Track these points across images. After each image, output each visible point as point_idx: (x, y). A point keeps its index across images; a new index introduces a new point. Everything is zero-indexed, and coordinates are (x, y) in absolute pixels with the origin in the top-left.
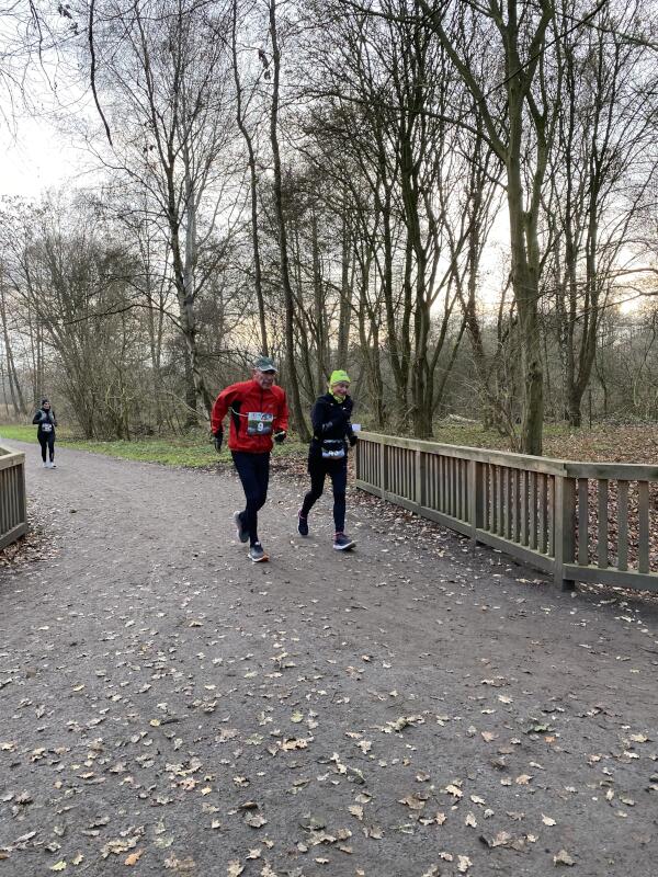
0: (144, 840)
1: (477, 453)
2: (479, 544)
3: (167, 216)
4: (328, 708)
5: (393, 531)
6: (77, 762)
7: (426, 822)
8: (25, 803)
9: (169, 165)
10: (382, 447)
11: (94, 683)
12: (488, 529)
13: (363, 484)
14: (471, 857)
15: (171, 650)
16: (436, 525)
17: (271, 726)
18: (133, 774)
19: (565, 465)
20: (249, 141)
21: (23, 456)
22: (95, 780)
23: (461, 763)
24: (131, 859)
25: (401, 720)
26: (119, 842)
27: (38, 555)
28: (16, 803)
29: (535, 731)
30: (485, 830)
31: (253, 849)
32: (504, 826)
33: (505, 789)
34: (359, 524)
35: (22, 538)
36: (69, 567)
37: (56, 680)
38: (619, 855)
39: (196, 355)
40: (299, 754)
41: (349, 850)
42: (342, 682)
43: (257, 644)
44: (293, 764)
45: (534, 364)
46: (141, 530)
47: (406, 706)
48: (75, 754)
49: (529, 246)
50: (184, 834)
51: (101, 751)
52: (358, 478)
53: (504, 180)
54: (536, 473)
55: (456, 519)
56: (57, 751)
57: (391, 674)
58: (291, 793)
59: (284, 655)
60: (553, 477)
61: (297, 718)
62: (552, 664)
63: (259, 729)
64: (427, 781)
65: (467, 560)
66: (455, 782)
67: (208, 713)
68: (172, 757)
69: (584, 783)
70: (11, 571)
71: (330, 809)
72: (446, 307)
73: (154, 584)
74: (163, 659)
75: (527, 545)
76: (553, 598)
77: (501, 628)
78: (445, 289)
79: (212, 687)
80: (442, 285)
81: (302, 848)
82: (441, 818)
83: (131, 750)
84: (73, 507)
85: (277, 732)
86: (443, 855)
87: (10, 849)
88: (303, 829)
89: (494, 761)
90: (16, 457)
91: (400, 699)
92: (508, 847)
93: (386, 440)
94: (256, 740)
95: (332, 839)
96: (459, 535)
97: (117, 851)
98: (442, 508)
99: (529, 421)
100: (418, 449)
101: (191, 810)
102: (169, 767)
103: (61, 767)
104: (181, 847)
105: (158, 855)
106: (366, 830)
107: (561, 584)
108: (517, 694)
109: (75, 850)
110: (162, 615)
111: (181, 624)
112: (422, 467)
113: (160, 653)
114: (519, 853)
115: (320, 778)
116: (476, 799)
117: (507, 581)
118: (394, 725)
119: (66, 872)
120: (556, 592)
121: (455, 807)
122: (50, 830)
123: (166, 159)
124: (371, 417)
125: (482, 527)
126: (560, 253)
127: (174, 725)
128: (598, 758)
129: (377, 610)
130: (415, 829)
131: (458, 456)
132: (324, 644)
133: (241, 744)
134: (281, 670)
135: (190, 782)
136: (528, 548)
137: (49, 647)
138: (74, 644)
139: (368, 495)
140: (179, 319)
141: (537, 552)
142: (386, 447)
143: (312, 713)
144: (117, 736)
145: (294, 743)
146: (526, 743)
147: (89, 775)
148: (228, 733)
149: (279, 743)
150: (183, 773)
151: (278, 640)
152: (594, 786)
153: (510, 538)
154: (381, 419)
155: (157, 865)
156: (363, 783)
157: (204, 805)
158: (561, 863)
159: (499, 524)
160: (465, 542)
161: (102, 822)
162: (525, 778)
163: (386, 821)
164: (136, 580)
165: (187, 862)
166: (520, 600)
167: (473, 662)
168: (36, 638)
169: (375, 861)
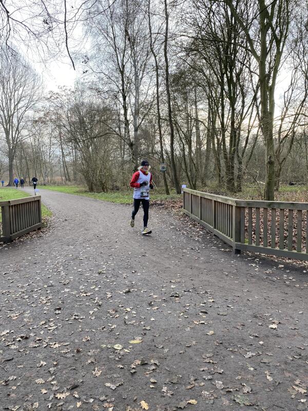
0: (22, 314)
1: (214, 196)
2: (215, 236)
3: (121, 93)
4: (106, 286)
7: (111, 316)
10: (191, 195)
11: (34, 274)
14: (117, 326)
15: (66, 266)
16: (203, 228)
17: (82, 289)
18: (29, 299)
20: (155, 57)
21: (40, 197)
23: (138, 303)
24: (15, 318)
25: (127, 290)
27: (42, 235)
29: (174, 296)
30: (129, 320)
31: (52, 318)
32: (136, 319)
33: (146, 310)
35: (39, 229)
37: (23, 273)
40: (85, 297)
41: (81, 321)
42: (118, 278)
43: (97, 266)
44: (81, 299)
45: (270, 157)
47: (134, 286)
48: (15, 293)
50: (34, 314)
51: (24, 292)
52: (184, 209)
55: (209, 225)
56: (11, 291)
57: (138, 277)
58: (74, 307)
59: (104, 269)
60: (233, 206)
61: (93, 287)
63: (78, 290)
64: (122, 307)
65: (206, 241)
66: (131, 307)
67: (65, 285)
68: (44, 295)
69: (176, 311)
70: (29, 240)
71: (83, 311)
73: (76, 246)
74: (61, 269)
79: (72, 277)
81: (67, 319)
82: (118, 316)
83: (33, 292)
84: (66, 219)
85: (83, 291)
88: (71, 315)
90: (36, 197)
91: (134, 284)
92: (132, 324)
93: (191, 191)
94: (75, 292)
95: (78, 318)
97: (12, 316)
100: (200, 196)
101: (41, 308)
102: (41, 297)
103: (9, 296)
104: (31, 317)
105: (23, 318)
106: (90, 317)
107: (235, 251)
108: (180, 285)
110: (71, 255)
111: (76, 258)
112: (201, 203)
113: (62, 267)
114: (134, 326)
115: (87, 304)
116: (134, 312)
117: (216, 249)
120: (233, 254)
121: (125, 314)
123: (121, 67)
125: (216, 229)
131: (210, 198)
132: (122, 266)
133: (68, 293)
134: (99, 274)
135: (45, 302)
137: (27, 264)
138: (35, 263)
143: (99, 286)
144: (31, 289)
145: (86, 294)
146: (167, 299)
147: (16, 298)
148: (67, 290)
149: (81, 294)
150: (45, 299)
151: (106, 265)
152: (179, 312)
156: (100, 305)
157: (45, 307)
159: (220, 227)
160: (210, 235)
161: (12, 309)
162: (156, 308)
163: (99, 315)
164: (70, 244)
165: (30, 320)
167: (173, 275)
168: (24, 261)
169: (87, 324)
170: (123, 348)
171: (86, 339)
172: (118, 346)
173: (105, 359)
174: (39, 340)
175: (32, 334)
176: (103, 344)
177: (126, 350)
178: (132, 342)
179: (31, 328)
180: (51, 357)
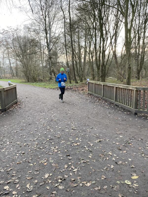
0: (48, 161)
1: (116, 85)
2: (116, 105)
3: (45, 31)
4: (84, 137)
5: (96, 102)
6: (33, 146)
7: (104, 159)
8: (24, 153)
9: (45, 19)
10: (94, 84)
11: (35, 132)
12: (118, 102)
13: (90, 92)
14: (114, 166)
15: (50, 126)
17: (72, 141)
18: (44, 149)
19: (136, 87)
20: (63, 12)
21: (16, 85)
22: (37, 150)
23: (112, 149)
24: (45, 164)
25: (99, 140)
26: (43, 161)
27: (20, 106)
28: (22, 153)
29: (127, 142)
30: (117, 161)
31: (70, 163)
32: (120, 160)
33: (121, 154)
34: (89, 101)
35: (16, 103)
36: (27, 109)
37: (27, 131)
38: (145, 166)
39: (52, 63)
40: (78, 146)
41: (89, 164)
42: (86, 132)
43: (68, 125)
44: (77, 148)
45: (129, 65)
46: (42, 102)
47: (100, 137)
48: (32, 145)
49: (129, 37)
50: (55, 160)
51: (37, 144)
52: (88, 91)
53: (124, 21)
54: (129, 89)
55: (111, 100)
56: (29, 144)
57: (97, 131)
58: (76, 153)
59: (74, 127)
60: (133, 90)
61: (77, 139)
62: (132, 130)
63: (69, 141)
64: (105, 152)
65: (113, 108)
66: (110, 152)
67: (59, 138)
68: (52, 146)
69: (138, 153)
70: (15, 110)
71: (85, 156)
72: (109, 52)
73: (46, 112)
74: (49, 127)
75: (127, 105)
76: (132, 116)
77: (120, 122)
78: (109, 47)
79: (59, 133)
80: (108, 46)
81: (79, 163)
82: (108, 158)
83: (43, 144)
84: (26, 97)
85: (73, 142)
86: (108, 165)
87: (21, 162)
88: (79, 160)
89: (119, 148)
90: (15, 86)
91: (99, 136)
92: (121, 164)
93: (95, 82)
94: (69, 143)
95: (85, 162)
96: (111, 103)
97: (43, 162)
98: (107, 97)
99: (128, 78)
100: (102, 84)
101: (57, 155)
102: (51, 148)
103: (30, 147)
104: (55, 162)
105: (51, 163)
106: (92, 160)
107: (134, 114)
108: (124, 135)
109: (34, 162)
110: (48, 119)
111: (52, 120)
112: (103, 88)
113: (48, 126)
114: (123, 165)
115: (82, 151)
116: (115, 155)
117: (122, 113)
118: (97, 141)
119: (33, 166)
120: (133, 115)
121: (110, 157)
122: (29, 158)
123: (44, 17)
124: (91, 77)
125: (116, 101)
126: (136, 38)
127: (52, 140)
128: (141, 148)
129: (93, 118)
130: (102, 160)
131: (112, 86)
132: (82, 125)
133: (66, 144)
134: (73, 129)
135: (56, 151)
136: (127, 106)
137: (25, 125)
138: (30, 124)
139: (91, 95)
140: (48, 55)
141: (129, 107)
142: (95, 84)
143: (80, 138)
144: (40, 142)
145: (77, 144)
146: (126, 145)
147: (36, 149)
148: (63, 142)
149: (74, 144)
150: (54, 149)
151: (72, 124)
152: (140, 153)
153: (123, 104)
154: (93, 78)
155: (50, 165)
156: (91, 152)
157: (59, 155)
158: (132, 167)
159: (120, 101)
160: (112, 105)
161: (39, 157)
162: (125, 152)
163: (96, 159)
164: (42, 112)
165: (57, 165)
166: (125, 117)
167: (114, 129)
168: (22, 123)
169: (94, 166)
170: (132, 183)
171: (103, 177)
172: (128, 182)
173: (128, 193)
174: (74, 180)
175: (65, 176)
176: (117, 181)
177: (136, 185)
178: (133, 178)
179: (62, 171)
180: (92, 194)
